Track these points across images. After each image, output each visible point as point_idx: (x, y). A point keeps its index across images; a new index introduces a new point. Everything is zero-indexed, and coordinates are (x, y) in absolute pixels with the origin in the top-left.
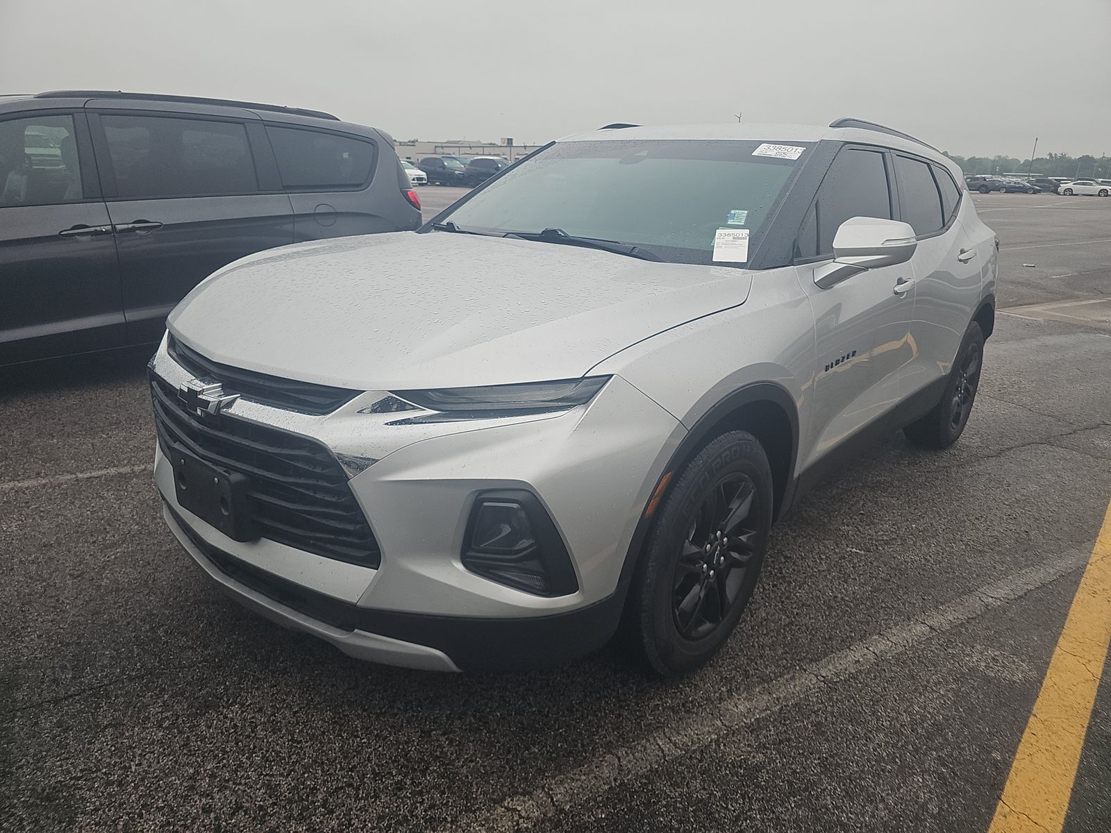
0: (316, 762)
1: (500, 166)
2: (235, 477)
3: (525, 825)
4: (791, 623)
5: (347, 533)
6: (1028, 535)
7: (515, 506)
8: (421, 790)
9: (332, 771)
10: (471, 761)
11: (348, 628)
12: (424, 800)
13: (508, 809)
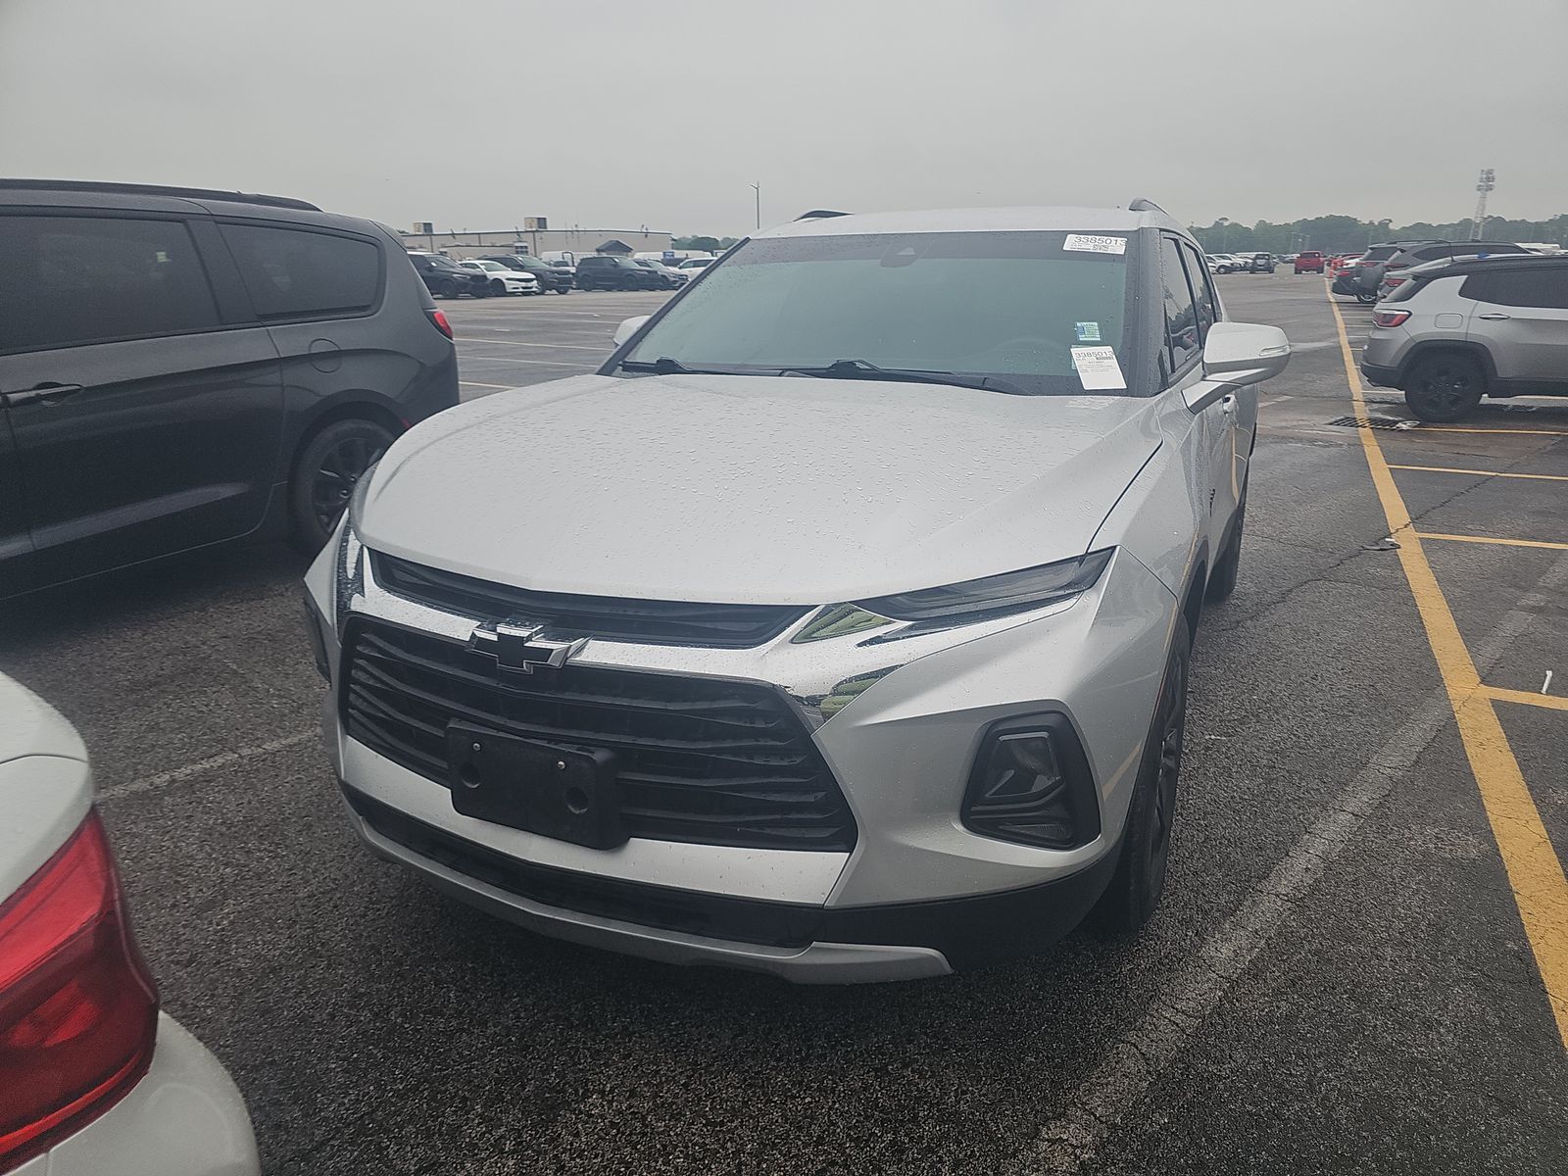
0: (765, 1145)
1: (434, 264)
2: (600, 756)
3: (1087, 1156)
4: (1207, 838)
5: (800, 807)
6: (1376, 689)
7: (1044, 734)
8: (929, 1146)
9: (794, 1151)
10: (964, 1093)
11: (800, 942)
12: (941, 1157)
13: (1052, 1142)
